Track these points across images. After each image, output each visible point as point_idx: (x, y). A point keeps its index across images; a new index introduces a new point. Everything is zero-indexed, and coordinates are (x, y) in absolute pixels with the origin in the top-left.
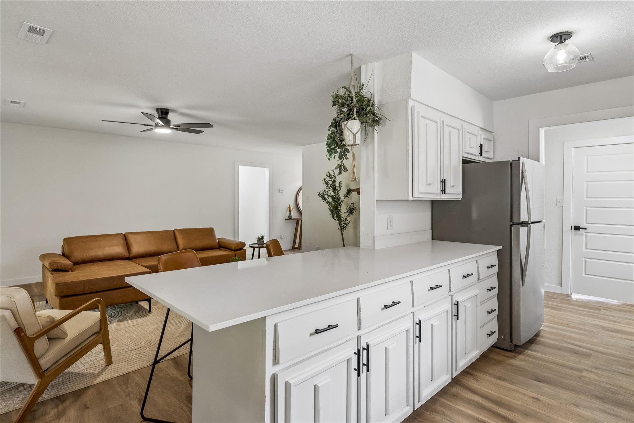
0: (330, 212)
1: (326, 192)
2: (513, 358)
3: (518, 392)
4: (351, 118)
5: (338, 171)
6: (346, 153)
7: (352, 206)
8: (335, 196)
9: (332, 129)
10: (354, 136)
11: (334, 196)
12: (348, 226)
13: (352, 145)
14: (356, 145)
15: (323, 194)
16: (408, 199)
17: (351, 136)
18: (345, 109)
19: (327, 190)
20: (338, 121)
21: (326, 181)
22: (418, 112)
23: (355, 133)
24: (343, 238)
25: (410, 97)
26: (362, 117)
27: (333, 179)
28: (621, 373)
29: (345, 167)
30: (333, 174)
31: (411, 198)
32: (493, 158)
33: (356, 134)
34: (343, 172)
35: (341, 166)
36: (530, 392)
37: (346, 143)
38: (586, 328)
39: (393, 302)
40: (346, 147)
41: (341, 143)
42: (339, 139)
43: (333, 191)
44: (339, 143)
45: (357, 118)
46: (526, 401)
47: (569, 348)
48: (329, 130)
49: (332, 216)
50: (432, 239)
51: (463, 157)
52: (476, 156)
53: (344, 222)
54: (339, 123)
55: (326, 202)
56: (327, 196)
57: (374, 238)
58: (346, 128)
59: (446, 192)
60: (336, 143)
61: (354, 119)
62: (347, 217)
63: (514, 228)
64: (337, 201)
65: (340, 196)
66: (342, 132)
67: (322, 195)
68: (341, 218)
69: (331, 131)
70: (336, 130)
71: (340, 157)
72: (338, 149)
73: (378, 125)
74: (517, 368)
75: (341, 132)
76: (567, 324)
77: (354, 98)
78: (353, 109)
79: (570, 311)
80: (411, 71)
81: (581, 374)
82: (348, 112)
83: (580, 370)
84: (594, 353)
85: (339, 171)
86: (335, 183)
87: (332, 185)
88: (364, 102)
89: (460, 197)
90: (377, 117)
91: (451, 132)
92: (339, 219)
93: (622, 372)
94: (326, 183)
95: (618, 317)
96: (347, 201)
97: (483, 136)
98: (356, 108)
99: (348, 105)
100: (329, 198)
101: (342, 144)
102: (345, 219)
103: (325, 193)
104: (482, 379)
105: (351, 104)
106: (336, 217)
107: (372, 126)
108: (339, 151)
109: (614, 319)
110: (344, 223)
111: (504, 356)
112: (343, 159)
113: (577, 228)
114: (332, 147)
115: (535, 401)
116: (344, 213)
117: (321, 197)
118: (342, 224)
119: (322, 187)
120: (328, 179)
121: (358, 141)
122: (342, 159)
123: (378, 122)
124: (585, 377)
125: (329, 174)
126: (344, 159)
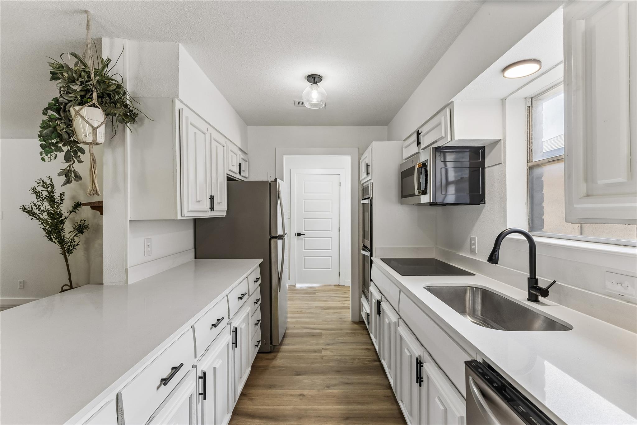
0: (44, 233)
1: (36, 206)
2: (274, 359)
3: (286, 395)
4: (88, 103)
5: (63, 178)
6: (79, 154)
7: (82, 223)
8: (54, 211)
9: (50, 112)
10: (95, 130)
11: (52, 212)
12: (76, 249)
13: (90, 143)
14: (97, 144)
15: (32, 209)
16: (176, 219)
17: (89, 130)
18: (76, 87)
19: (39, 203)
20: (62, 103)
21: (36, 191)
22: (187, 117)
23: (95, 125)
24: (68, 266)
25: (178, 97)
26: (107, 105)
27: (49, 189)
28: (342, 343)
29: (78, 174)
30: (48, 182)
31: (179, 218)
32: (248, 177)
33: (97, 127)
34: (73, 180)
35: (69, 171)
36: (295, 390)
37: (78, 139)
38: (312, 311)
39: (173, 368)
40: (78, 145)
41: (70, 138)
42: (64, 130)
43: (50, 205)
44: (66, 136)
45: (98, 106)
46: (296, 401)
47: (308, 332)
48: (44, 114)
49: (48, 238)
50: (196, 258)
51: (227, 174)
52: (236, 174)
53: (69, 244)
54: (65, 107)
55: (37, 219)
56: (39, 211)
57: (127, 270)
58: (78, 116)
59: (214, 210)
60: (60, 136)
61: (94, 106)
62: (74, 237)
63: (273, 241)
64: (57, 218)
65: (62, 212)
66: (71, 121)
67: (28, 210)
68: (64, 240)
69: (49, 116)
70: (58, 116)
71: (68, 158)
72: (63, 145)
73: (133, 122)
74: (280, 369)
75: (69, 121)
76: (301, 311)
77: (93, 76)
78: (92, 91)
79: (299, 299)
80: (179, 65)
81: (321, 355)
82: (82, 93)
83: (319, 351)
84: (324, 332)
85: (65, 178)
86: (54, 194)
87: (48, 197)
88: (111, 86)
89: (224, 214)
90: (131, 111)
91: (218, 147)
92: (61, 241)
93: (343, 341)
94: (38, 194)
95: (326, 297)
96: (74, 218)
97: (242, 156)
98: (97, 91)
99: (82, 83)
100: (42, 214)
101: (72, 139)
102: (71, 239)
103: (34, 207)
104: (255, 396)
105: (87, 82)
106: (56, 239)
107: (123, 121)
108: (65, 149)
109: (325, 299)
110: (69, 246)
111: (267, 359)
112: (72, 162)
113: (299, 235)
114: (50, 142)
115: (302, 398)
116: (70, 233)
117: (27, 212)
118: (65, 247)
119: (30, 199)
120: (40, 188)
121: (101, 138)
122: (70, 161)
123: (134, 119)
124: (325, 356)
125: (43, 181)
126: (74, 162)
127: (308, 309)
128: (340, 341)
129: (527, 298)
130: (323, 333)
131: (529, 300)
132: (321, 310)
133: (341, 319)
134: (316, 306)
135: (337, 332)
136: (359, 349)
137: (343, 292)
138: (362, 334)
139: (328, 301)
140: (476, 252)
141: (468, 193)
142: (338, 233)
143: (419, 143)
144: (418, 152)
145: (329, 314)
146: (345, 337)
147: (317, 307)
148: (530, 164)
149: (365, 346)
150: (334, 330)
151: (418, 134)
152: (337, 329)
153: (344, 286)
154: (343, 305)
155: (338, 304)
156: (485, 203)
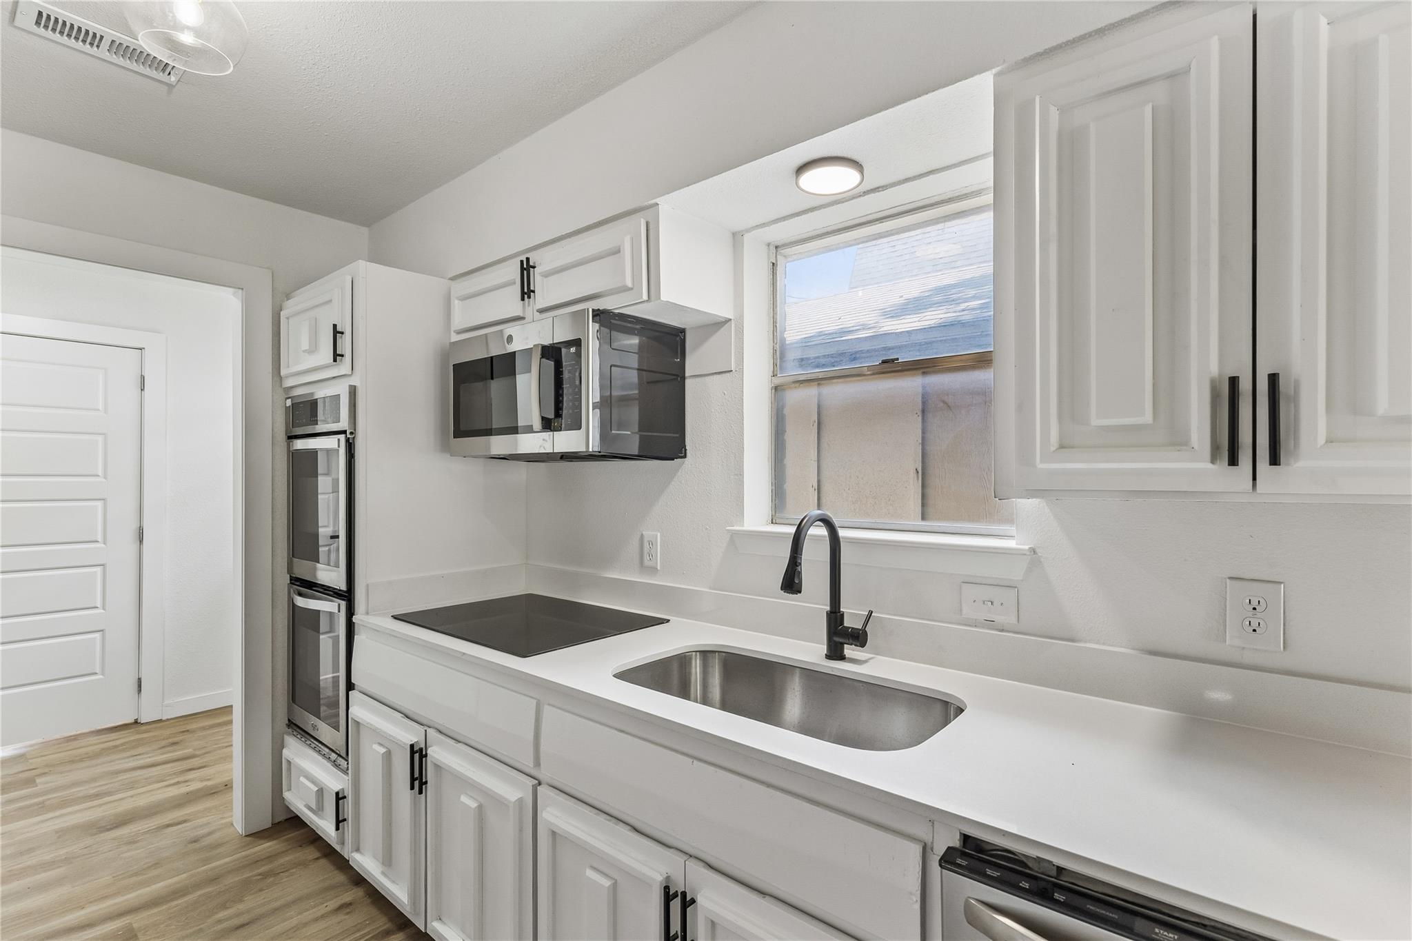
127: (21, 854)
128: (224, 925)
129: (826, 652)
130: (135, 926)
131: (829, 657)
132: (89, 841)
133: (195, 841)
134: (57, 832)
135: (200, 896)
136: (316, 920)
137: (164, 743)
138: (303, 864)
139: (109, 793)
140: (659, 568)
141: (637, 430)
142: (131, 547)
143: (527, 292)
144: (522, 315)
145: (135, 842)
146: (241, 901)
147: (62, 833)
148: (777, 381)
149: (327, 901)
150: (184, 895)
151: (526, 268)
152: (197, 886)
153: (160, 721)
154: (184, 789)
155: (160, 791)
156: (685, 457)
